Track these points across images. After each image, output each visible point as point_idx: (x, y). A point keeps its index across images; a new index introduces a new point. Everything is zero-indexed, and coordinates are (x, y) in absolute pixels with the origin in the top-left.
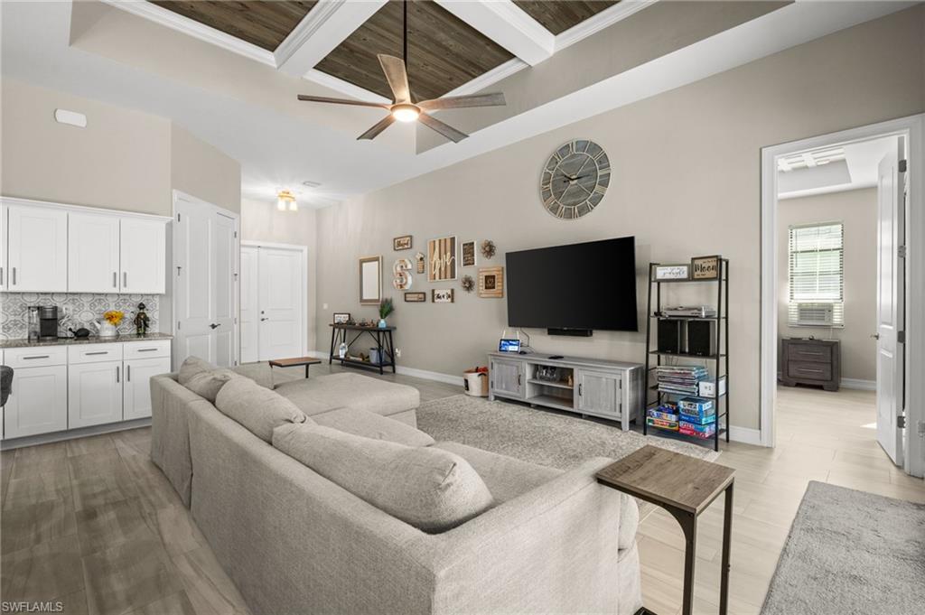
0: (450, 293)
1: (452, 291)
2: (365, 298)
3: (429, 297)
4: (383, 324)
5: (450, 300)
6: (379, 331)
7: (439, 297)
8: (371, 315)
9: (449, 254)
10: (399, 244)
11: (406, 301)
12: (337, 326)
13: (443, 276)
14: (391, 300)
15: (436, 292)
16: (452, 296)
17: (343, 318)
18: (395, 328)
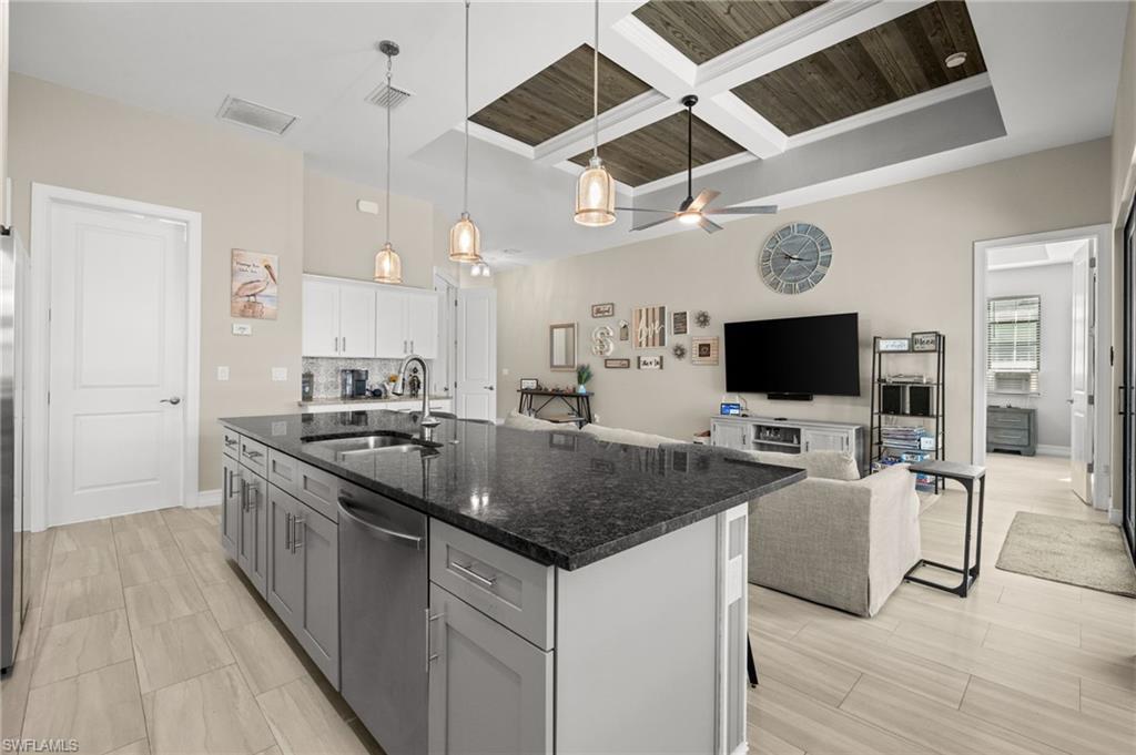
0: (658, 359)
1: (661, 358)
2: (555, 364)
3: (634, 363)
4: (582, 389)
5: (658, 366)
6: (578, 396)
7: (645, 363)
8: (567, 381)
9: (657, 322)
10: (598, 311)
11: (606, 367)
12: (525, 392)
13: (650, 343)
14: (588, 367)
15: (642, 359)
16: (661, 363)
17: (532, 385)
18: (593, 394)
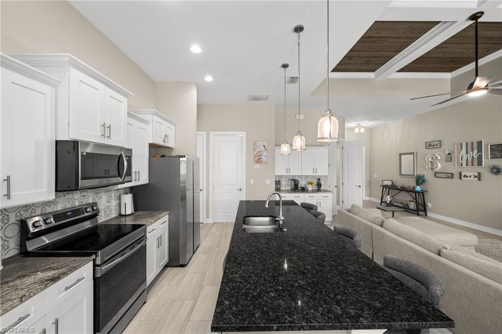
0: (476, 174)
1: (479, 174)
2: (402, 173)
3: (456, 176)
4: (418, 188)
5: (476, 179)
6: (416, 192)
7: (465, 176)
8: (410, 183)
9: (475, 151)
10: (430, 145)
11: (435, 177)
12: (385, 187)
13: (470, 163)
14: (424, 176)
15: (463, 174)
16: (479, 177)
17: (389, 183)
18: (427, 191)
